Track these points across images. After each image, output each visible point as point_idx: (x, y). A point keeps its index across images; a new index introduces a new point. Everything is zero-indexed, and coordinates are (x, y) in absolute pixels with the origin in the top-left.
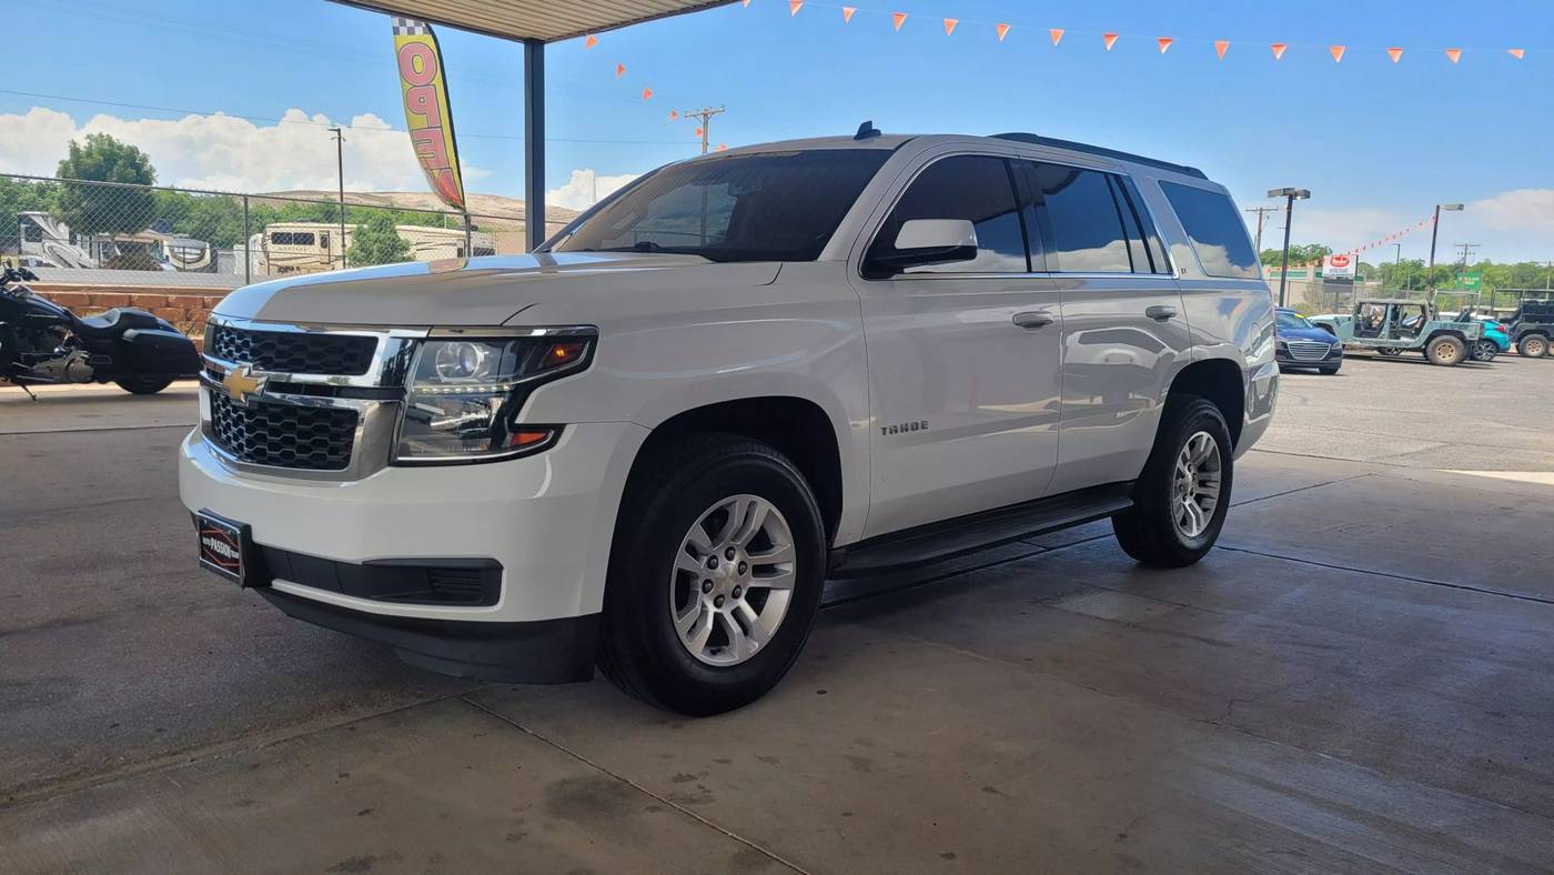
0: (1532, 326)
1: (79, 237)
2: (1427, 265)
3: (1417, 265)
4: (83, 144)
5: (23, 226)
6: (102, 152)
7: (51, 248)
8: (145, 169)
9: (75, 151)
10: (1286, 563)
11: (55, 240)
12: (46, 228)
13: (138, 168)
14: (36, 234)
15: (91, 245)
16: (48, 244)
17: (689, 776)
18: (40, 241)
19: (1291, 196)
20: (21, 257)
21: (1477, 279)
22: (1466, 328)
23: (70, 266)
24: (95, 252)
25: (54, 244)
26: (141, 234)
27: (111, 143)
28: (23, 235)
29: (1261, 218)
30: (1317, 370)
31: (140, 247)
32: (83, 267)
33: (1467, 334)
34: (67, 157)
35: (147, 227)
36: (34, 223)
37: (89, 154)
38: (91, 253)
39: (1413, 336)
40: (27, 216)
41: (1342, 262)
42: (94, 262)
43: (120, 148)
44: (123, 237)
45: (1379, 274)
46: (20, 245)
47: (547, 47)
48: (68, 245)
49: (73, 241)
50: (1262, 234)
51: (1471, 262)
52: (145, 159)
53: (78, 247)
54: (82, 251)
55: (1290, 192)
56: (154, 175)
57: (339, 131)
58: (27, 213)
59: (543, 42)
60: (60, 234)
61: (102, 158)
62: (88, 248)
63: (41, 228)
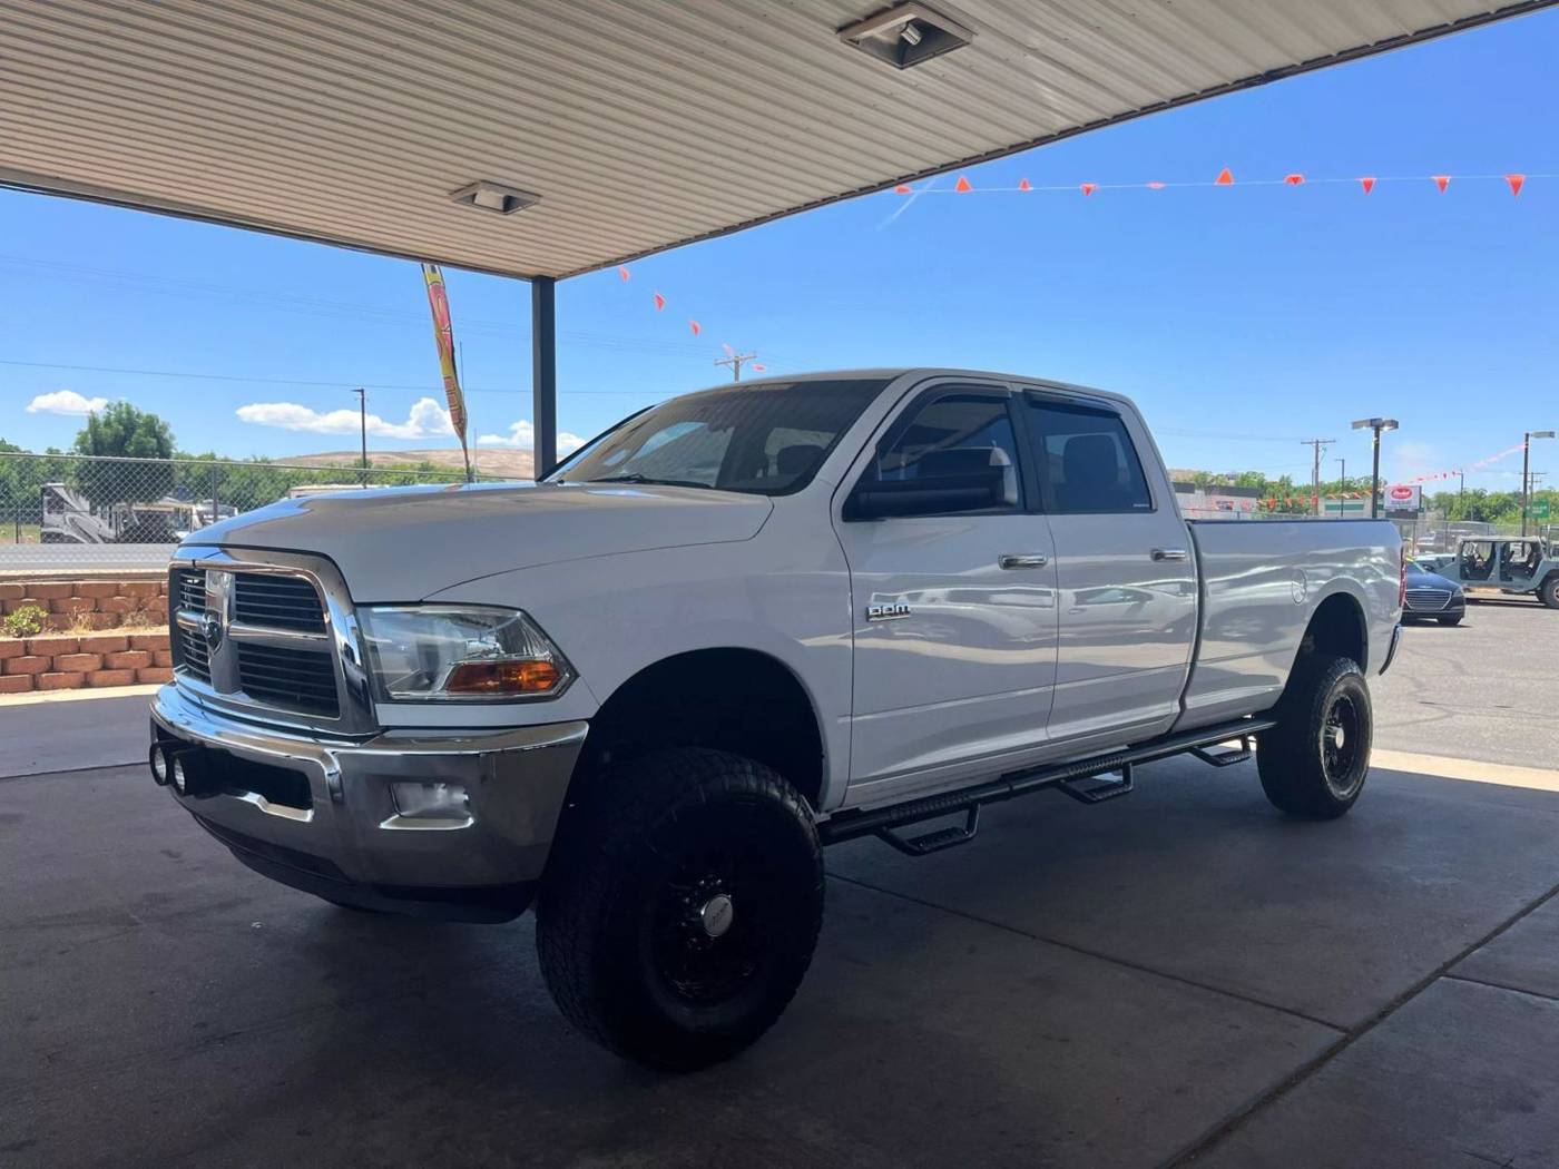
1: (98, 508)
4: (102, 414)
5: (46, 498)
6: (121, 422)
7: (72, 519)
8: (166, 436)
9: (93, 422)
11: (75, 511)
12: (66, 498)
13: (158, 437)
14: (58, 505)
15: (110, 516)
16: (69, 515)
18: (61, 513)
19: (1377, 426)
20: (43, 529)
21: (1545, 507)
23: (90, 537)
24: (114, 524)
25: (73, 515)
26: (160, 503)
27: (129, 413)
28: (45, 509)
29: (1317, 451)
31: (158, 517)
32: (103, 538)
34: (86, 428)
35: (165, 494)
36: (57, 495)
37: (108, 424)
38: (110, 524)
39: (1526, 578)
40: (50, 487)
41: (1404, 494)
42: (113, 533)
43: (139, 417)
44: (141, 507)
45: (1435, 505)
46: (42, 519)
47: (556, 285)
48: (89, 517)
49: (93, 512)
50: (1320, 466)
52: (164, 428)
53: (98, 518)
54: (101, 522)
55: (1377, 423)
56: (174, 442)
57: (362, 391)
58: (49, 484)
59: (553, 280)
60: (80, 505)
61: (121, 428)
62: (107, 521)
63: (62, 499)
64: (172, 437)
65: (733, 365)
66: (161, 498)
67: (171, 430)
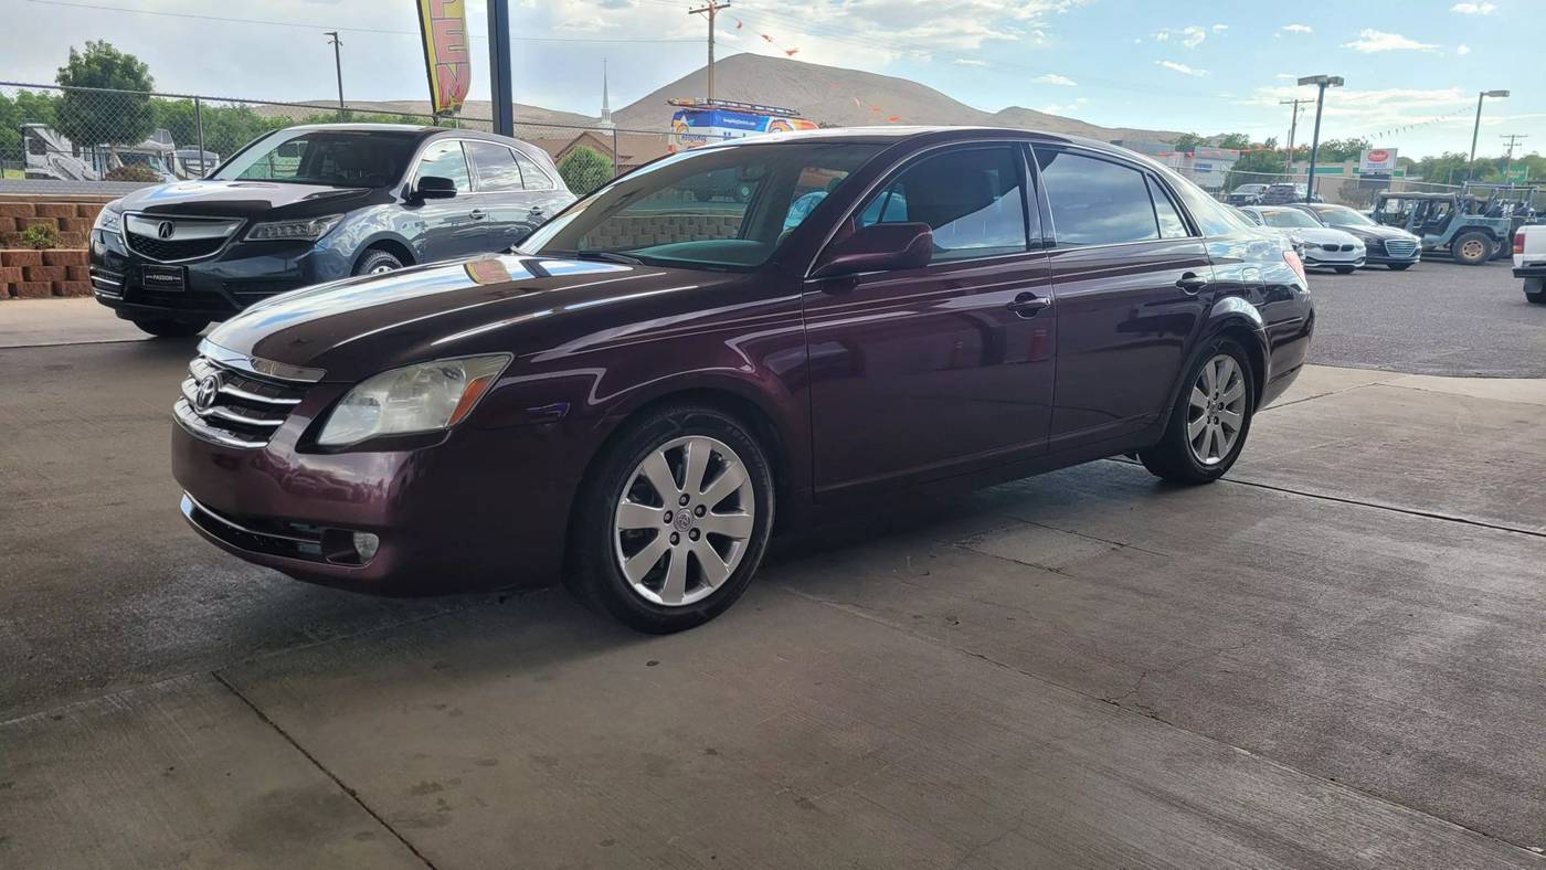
1: (82, 149)
2: (1468, 159)
3: (1459, 160)
4: (81, 51)
5: (27, 138)
6: (99, 60)
7: (55, 161)
8: (145, 78)
9: (74, 58)
10: (1253, 491)
11: (58, 152)
12: (48, 139)
13: (135, 75)
14: (40, 147)
15: (93, 157)
16: (53, 156)
17: (435, 785)
18: (44, 153)
20: (27, 170)
21: (1520, 172)
22: (1496, 223)
23: (76, 179)
24: (98, 167)
25: (56, 156)
26: (145, 143)
27: (108, 52)
28: (27, 148)
29: (1295, 111)
31: (142, 158)
32: (87, 179)
33: (1496, 230)
34: (66, 64)
36: (37, 135)
37: (88, 62)
38: (94, 165)
39: (1440, 234)
40: (30, 128)
41: (1380, 156)
42: (97, 174)
43: (116, 57)
44: (125, 148)
45: (1421, 169)
46: (25, 160)
48: (72, 158)
49: (76, 154)
50: (1296, 128)
51: (1517, 155)
52: (144, 68)
53: (81, 159)
54: (86, 164)
55: (1321, 80)
56: (153, 84)
57: (335, 34)
58: (29, 125)
60: (62, 146)
61: (99, 68)
62: (91, 162)
63: (45, 141)
64: (151, 79)
65: (707, 14)
66: (143, 141)
67: (150, 72)
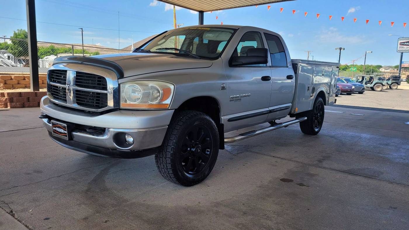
0: (394, 81)
19: (340, 49)
21: (356, 69)
23: (8, 66)
30: (358, 93)
32: (13, 66)
39: (371, 84)
42: (15, 64)
47: (204, 13)
48: (8, 60)
59: (203, 12)
